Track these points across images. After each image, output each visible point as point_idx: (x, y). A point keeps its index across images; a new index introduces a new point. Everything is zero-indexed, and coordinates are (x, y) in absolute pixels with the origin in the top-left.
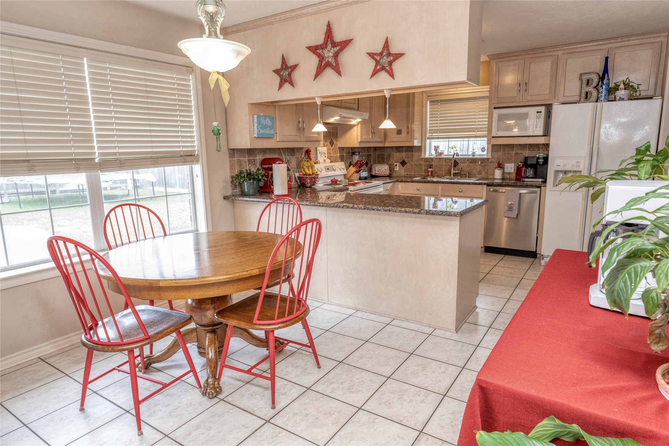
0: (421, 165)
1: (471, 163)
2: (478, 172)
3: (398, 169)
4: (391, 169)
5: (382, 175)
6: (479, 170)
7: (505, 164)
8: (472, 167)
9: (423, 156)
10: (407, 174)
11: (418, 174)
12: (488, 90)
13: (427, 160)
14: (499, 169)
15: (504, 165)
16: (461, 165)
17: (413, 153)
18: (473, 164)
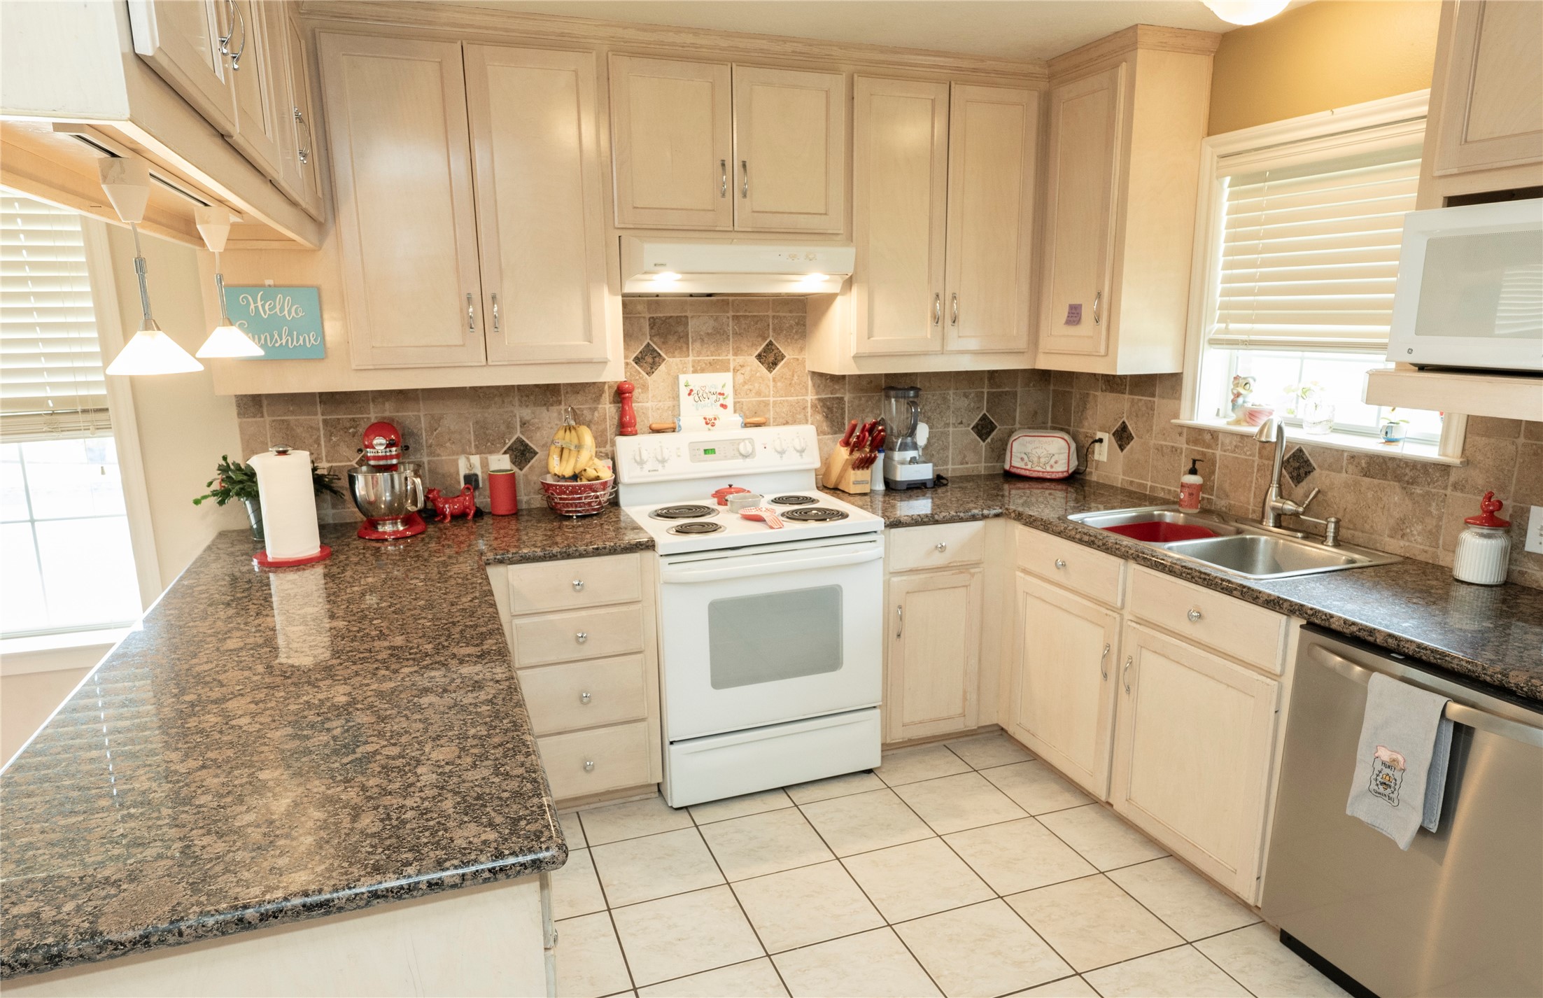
0: (1174, 450)
1: (1366, 473)
2: (1392, 522)
3: (1104, 458)
4: (1083, 453)
5: (1035, 475)
6: (1397, 514)
7: (1534, 509)
8: (1370, 494)
9: (1184, 420)
10: (1132, 482)
11: (1163, 489)
12: (1424, 110)
13: (1199, 435)
14: (1486, 531)
15: (1528, 511)
16: (1319, 478)
17: (1156, 399)
18: (1376, 481)
